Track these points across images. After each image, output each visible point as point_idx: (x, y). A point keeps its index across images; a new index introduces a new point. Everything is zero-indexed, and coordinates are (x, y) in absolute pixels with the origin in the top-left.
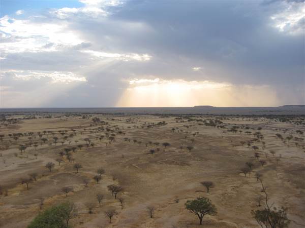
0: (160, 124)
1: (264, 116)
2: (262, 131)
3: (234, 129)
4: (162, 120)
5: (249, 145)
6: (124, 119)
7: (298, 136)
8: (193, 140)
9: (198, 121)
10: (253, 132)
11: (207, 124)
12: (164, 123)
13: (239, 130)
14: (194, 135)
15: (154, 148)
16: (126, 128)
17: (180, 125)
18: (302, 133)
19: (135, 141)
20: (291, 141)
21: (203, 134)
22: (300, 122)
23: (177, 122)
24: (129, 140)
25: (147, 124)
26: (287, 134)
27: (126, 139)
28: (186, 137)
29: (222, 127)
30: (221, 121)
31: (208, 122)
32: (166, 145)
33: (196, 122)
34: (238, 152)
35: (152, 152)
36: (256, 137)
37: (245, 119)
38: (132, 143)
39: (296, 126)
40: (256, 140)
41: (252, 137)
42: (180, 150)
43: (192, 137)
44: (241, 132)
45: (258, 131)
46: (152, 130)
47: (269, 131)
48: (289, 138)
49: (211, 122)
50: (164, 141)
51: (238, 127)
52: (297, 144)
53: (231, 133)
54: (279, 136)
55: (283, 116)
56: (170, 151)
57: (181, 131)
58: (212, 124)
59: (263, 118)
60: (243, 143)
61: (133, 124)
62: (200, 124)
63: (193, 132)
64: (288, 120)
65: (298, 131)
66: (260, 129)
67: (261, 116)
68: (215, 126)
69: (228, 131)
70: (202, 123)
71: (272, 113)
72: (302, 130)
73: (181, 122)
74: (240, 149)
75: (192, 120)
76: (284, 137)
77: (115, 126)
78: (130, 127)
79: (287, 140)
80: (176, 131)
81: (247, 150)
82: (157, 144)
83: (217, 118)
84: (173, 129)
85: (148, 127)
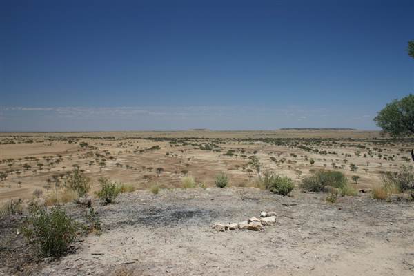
0: (154, 148)
1: (261, 139)
2: (257, 155)
3: (230, 153)
4: (155, 144)
5: (244, 168)
6: (115, 143)
7: (291, 158)
8: (187, 165)
9: (193, 145)
10: (248, 155)
11: (202, 148)
12: (157, 147)
13: (235, 153)
14: (189, 159)
15: (147, 173)
16: (116, 153)
17: (175, 149)
18: (295, 156)
19: (128, 166)
20: (285, 163)
21: (199, 158)
22: (295, 146)
23: (171, 146)
24: (121, 166)
25: (139, 149)
26: (282, 156)
27: (118, 164)
28: (180, 162)
29: (217, 151)
30: (217, 145)
31: (204, 146)
32: (160, 170)
33: (191, 146)
34: (232, 175)
35: (146, 177)
36: (251, 161)
37: (242, 142)
38: (124, 169)
39: (291, 149)
40: (250, 163)
41: (248, 160)
42: (174, 174)
43: (186, 162)
44: (236, 155)
45: (253, 155)
46: (145, 155)
47: (265, 155)
48: (282, 161)
49: (207, 146)
50: (158, 166)
51: (234, 151)
52: (289, 166)
53: (226, 157)
54: (273, 159)
55: (279, 139)
56: (164, 176)
57: (176, 155)
58: (207, 148)
59: (259, 142)
60: (237, 167)
61: (125, 150)
62: (195, 148)
63: (188, 157)
64: (283, 144)
65: (292, 155)
66: (255, 152)
67: (257, 140)
68: (210, 150)
69: (224, 155)
70: (197, 147)
71: (269, 137)
72: (296, 153)
73: (176, 146)
74: (235, 172)
75: (187, 144)
76: (278, 161)
77: (105, 151)
78: (121, 152)
79: (281, 163)
80: (170, 155)
81: (242, 173)
82: (150, 169)
83: (213, 142)
84: (168, 154)
85: (141, 151)
